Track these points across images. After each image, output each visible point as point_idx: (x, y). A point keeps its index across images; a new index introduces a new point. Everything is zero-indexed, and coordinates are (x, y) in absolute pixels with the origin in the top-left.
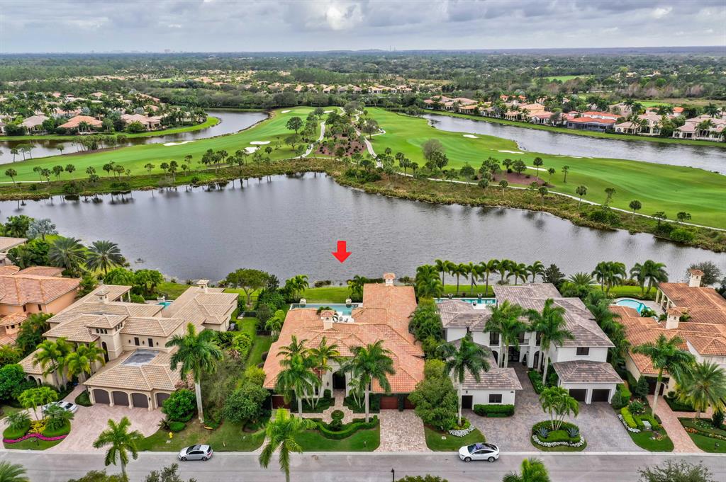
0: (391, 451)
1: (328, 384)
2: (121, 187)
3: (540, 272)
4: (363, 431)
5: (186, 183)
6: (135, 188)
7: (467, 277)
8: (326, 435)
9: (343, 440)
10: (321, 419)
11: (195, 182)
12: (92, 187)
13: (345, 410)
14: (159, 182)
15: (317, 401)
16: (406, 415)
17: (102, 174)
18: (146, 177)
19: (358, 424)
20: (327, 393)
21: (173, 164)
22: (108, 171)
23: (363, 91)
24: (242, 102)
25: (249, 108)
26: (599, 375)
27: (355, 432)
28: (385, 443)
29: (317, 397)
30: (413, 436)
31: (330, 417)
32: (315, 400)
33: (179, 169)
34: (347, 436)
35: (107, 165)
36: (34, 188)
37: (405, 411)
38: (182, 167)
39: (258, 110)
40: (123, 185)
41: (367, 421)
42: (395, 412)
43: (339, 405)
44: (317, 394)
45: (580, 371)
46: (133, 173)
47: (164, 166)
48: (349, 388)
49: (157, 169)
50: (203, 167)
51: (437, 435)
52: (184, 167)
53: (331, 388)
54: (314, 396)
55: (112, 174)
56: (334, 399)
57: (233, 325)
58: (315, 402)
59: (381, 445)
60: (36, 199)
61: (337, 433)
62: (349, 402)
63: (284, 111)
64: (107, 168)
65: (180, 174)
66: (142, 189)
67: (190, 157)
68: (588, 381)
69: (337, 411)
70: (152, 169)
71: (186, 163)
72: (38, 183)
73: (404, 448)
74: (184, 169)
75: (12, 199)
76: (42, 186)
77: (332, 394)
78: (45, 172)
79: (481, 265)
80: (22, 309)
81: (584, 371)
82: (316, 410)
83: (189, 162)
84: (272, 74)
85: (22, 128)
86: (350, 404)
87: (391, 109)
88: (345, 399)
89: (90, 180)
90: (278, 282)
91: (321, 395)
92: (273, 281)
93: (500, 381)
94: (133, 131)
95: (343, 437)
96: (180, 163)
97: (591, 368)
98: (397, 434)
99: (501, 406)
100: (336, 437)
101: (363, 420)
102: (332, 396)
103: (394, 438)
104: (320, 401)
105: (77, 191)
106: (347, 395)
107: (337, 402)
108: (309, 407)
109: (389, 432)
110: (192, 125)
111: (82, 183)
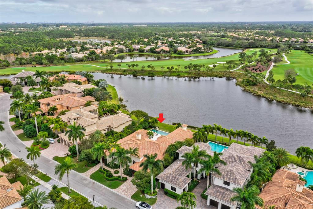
0: (118, 192)
2: (152, 74)
3: (265, 143)
5: (175, 76)
6: (156, 75)
10: (110, 171)
11: (179, 76)
12: (142, 73)
13: (121, 172)
14: (165, 74)
15: (114, 165)
17: (146, 68)
18: (161, 72)
19: (117, 178)
21: (172, 68)
22: (149, 68)
23: (304, 42)
24: (234, 45)
25: (237, 47)
26: (225, 197)
28: (120, 188)
31: (114, 172)
33: (174, 70)
35: (149, 65)
36: (125, 71)
38: (175, 69)
39: (240, 48)
40: (152, 73)
41: (121, 178)
45: (218, 191)
46: (156, 70)
47: (168, 68)
49: (165, 69)
50: (184, 70)
51: (140, 193)
52: (176, 69)
55: (150, 69)
59: (117, 188)
60: (125, 75)
61: (107, 178)
63: (251, 50)
64: (149, 67)
65: (174, 72)
66: (157, 76)
67: (179, 65)
68: (217, 198)
69: (117, 171)
70: (164, 69)
71: (178, 68)
72: (127, 70)
73: (124, 193)
74: (176, 70)
75: (117, 74)
76: (128, 70)
78: (129, 66)
80: (66, 108)
81: (220, 192)
83: (179, 67)
84: (262, 32)
85: (143, 50)
87: (308, 51)
89: (142, 70)
92: (147, 117)
93: (176, 182)
94: (179, 54)
96: (175, 67)
97: (225, 193)
98: (127, 187)
99: (175, 193)
103: (124, 188)
105: (137, 73)
109: (126, 185)
110: (204, 53)
111: (139, 71)
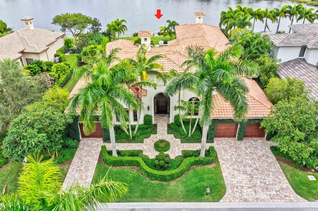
0: (245, 200)
1: (148, 108)
4: (199, 168)
7: (263, 21)
8: (149, 175)
9: (173, 183)
10: (141, 151)
13: (170, 138)
15: (136, 129)
16: (248, 144)
19: (192, 159)
20: (147, 119)
27: (188, 170)
28: (233, 186)
29: (135, 123)
30: (268, 175)
31: (152, 148)
32: (133, 128)
34: (178, 177)
37: (245, 140)
41: (203, 154)
42: (232, 141)
43: (162, 133)
44: (136, 119)
48: (173, 113)
51: (301, 173)
53: (152, 112)
54: (132, 122)
56: (155, 126)
57: (57, 58)
58: (133, 129)
59: (229, 191)
61: (166, 173)
62: (174, 128)
69: (162, 141)
73: (262, 195)
77: (153, 119)
79: (275, 11)
82: (134, 139)
86: (176, 131)
88: (169, 126)
90: (100, 24)
91: (141, 121)
92: (96, 23)
95: (172, 178)
98: (245, 173)
100: (163, 179)
101: (197, 153)
102: (154, 122)
103: (242, 178)
104: (139, 129)
106: (172, 120)
107: (159, 129)
108: (127, 136)
109: (234, 169)
